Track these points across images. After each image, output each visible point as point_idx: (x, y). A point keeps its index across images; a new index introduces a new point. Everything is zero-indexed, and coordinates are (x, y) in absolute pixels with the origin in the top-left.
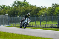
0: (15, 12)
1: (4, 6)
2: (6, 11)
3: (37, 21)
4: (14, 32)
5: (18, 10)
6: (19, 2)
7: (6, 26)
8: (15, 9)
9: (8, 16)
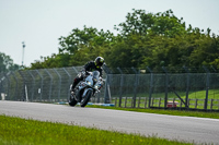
0: (131, 54)
1: (92, 31)
2: (98, 52)
3: (211, 88)
4: (129, 130)
5: (145, 46)
6: (147, 19)
8: (133, 43)
9: (105, 69)
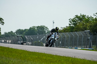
1: (84, 16)
2: (86, 25)
7: (86, 50)
9: (90, 33)
